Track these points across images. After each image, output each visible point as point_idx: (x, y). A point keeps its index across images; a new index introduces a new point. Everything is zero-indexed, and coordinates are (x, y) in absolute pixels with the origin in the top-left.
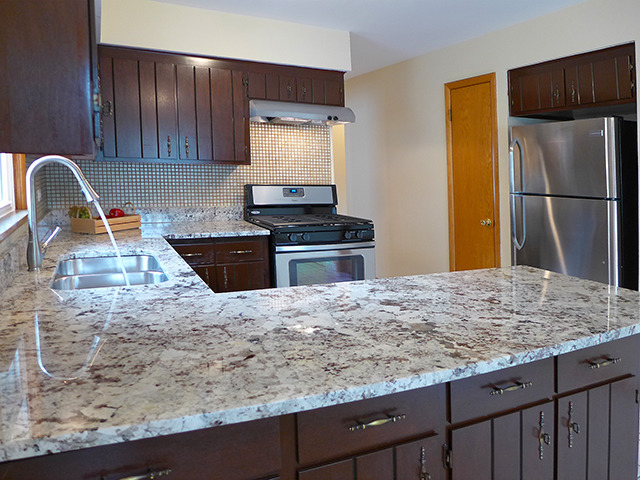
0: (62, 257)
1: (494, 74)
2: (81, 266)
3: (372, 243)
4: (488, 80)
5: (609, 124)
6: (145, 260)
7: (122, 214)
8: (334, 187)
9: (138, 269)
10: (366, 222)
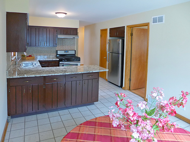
0: (20, 63)
1: (107, 29)
2: (24, 65)
3: (80, 62)
4: (106, 30)
5: (121, 40)
6: (34, 64)
7: (31, 56)
8: (75, 51)
9: (33, 65)
10: (79, 58)
